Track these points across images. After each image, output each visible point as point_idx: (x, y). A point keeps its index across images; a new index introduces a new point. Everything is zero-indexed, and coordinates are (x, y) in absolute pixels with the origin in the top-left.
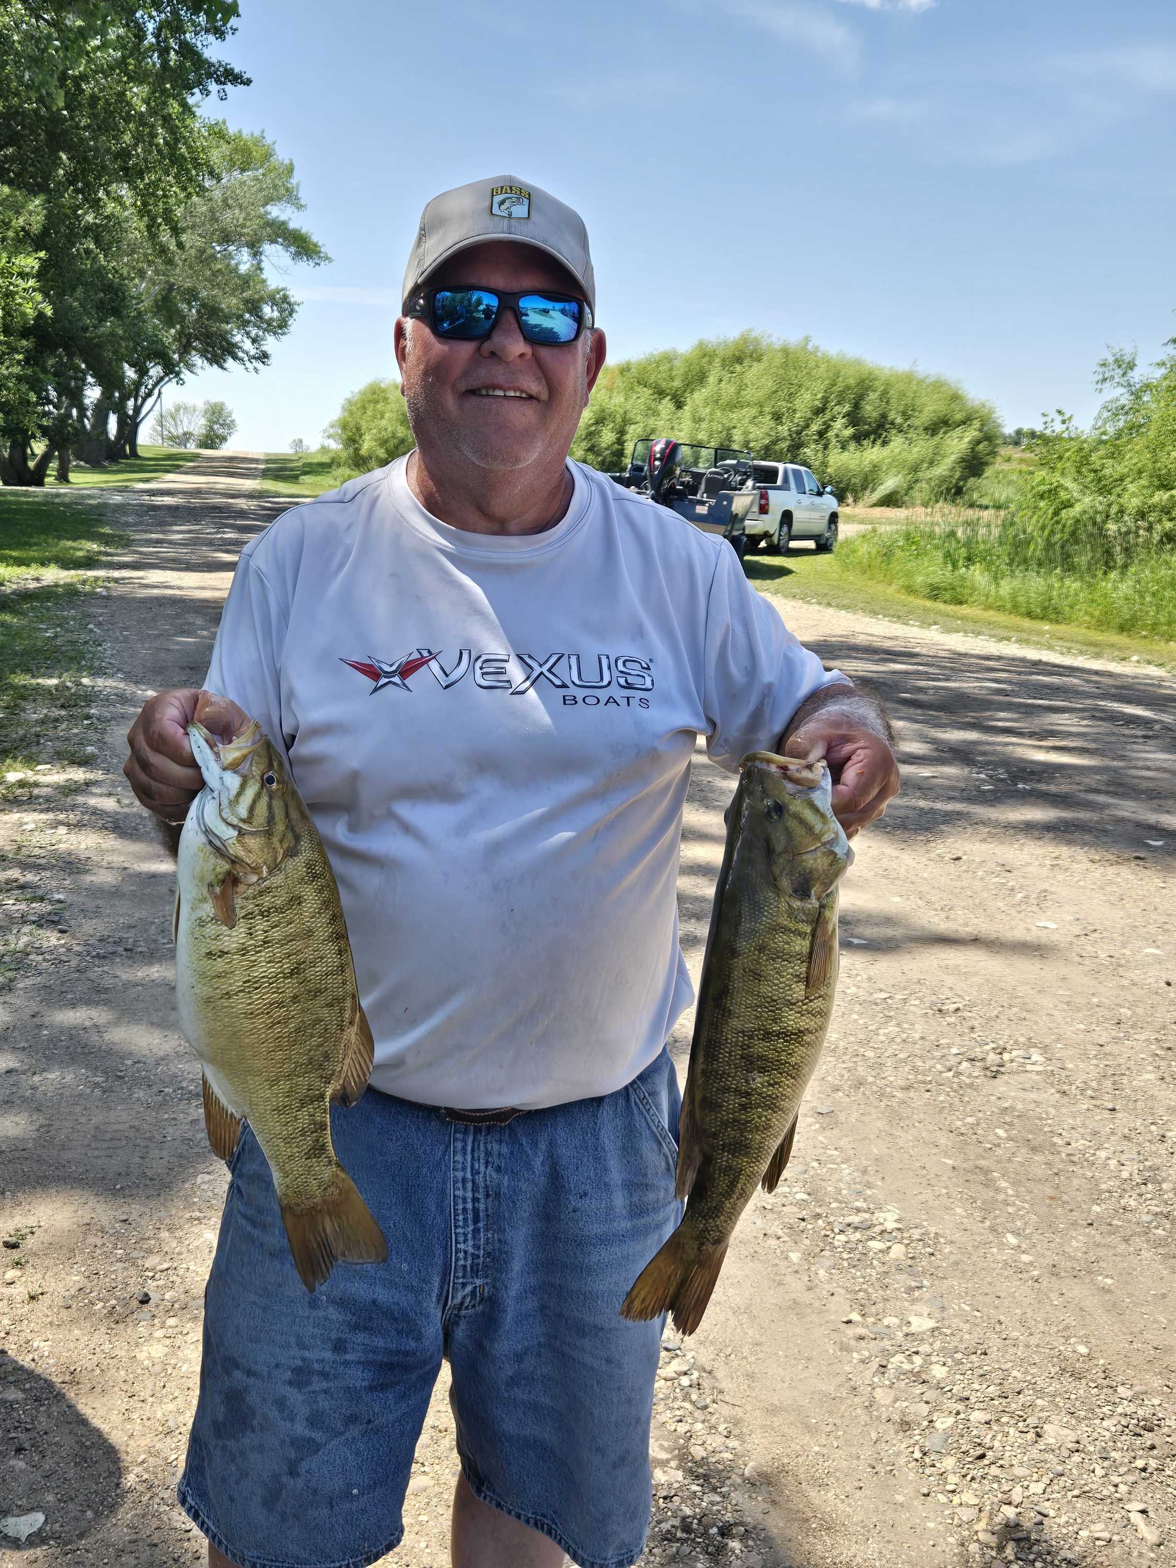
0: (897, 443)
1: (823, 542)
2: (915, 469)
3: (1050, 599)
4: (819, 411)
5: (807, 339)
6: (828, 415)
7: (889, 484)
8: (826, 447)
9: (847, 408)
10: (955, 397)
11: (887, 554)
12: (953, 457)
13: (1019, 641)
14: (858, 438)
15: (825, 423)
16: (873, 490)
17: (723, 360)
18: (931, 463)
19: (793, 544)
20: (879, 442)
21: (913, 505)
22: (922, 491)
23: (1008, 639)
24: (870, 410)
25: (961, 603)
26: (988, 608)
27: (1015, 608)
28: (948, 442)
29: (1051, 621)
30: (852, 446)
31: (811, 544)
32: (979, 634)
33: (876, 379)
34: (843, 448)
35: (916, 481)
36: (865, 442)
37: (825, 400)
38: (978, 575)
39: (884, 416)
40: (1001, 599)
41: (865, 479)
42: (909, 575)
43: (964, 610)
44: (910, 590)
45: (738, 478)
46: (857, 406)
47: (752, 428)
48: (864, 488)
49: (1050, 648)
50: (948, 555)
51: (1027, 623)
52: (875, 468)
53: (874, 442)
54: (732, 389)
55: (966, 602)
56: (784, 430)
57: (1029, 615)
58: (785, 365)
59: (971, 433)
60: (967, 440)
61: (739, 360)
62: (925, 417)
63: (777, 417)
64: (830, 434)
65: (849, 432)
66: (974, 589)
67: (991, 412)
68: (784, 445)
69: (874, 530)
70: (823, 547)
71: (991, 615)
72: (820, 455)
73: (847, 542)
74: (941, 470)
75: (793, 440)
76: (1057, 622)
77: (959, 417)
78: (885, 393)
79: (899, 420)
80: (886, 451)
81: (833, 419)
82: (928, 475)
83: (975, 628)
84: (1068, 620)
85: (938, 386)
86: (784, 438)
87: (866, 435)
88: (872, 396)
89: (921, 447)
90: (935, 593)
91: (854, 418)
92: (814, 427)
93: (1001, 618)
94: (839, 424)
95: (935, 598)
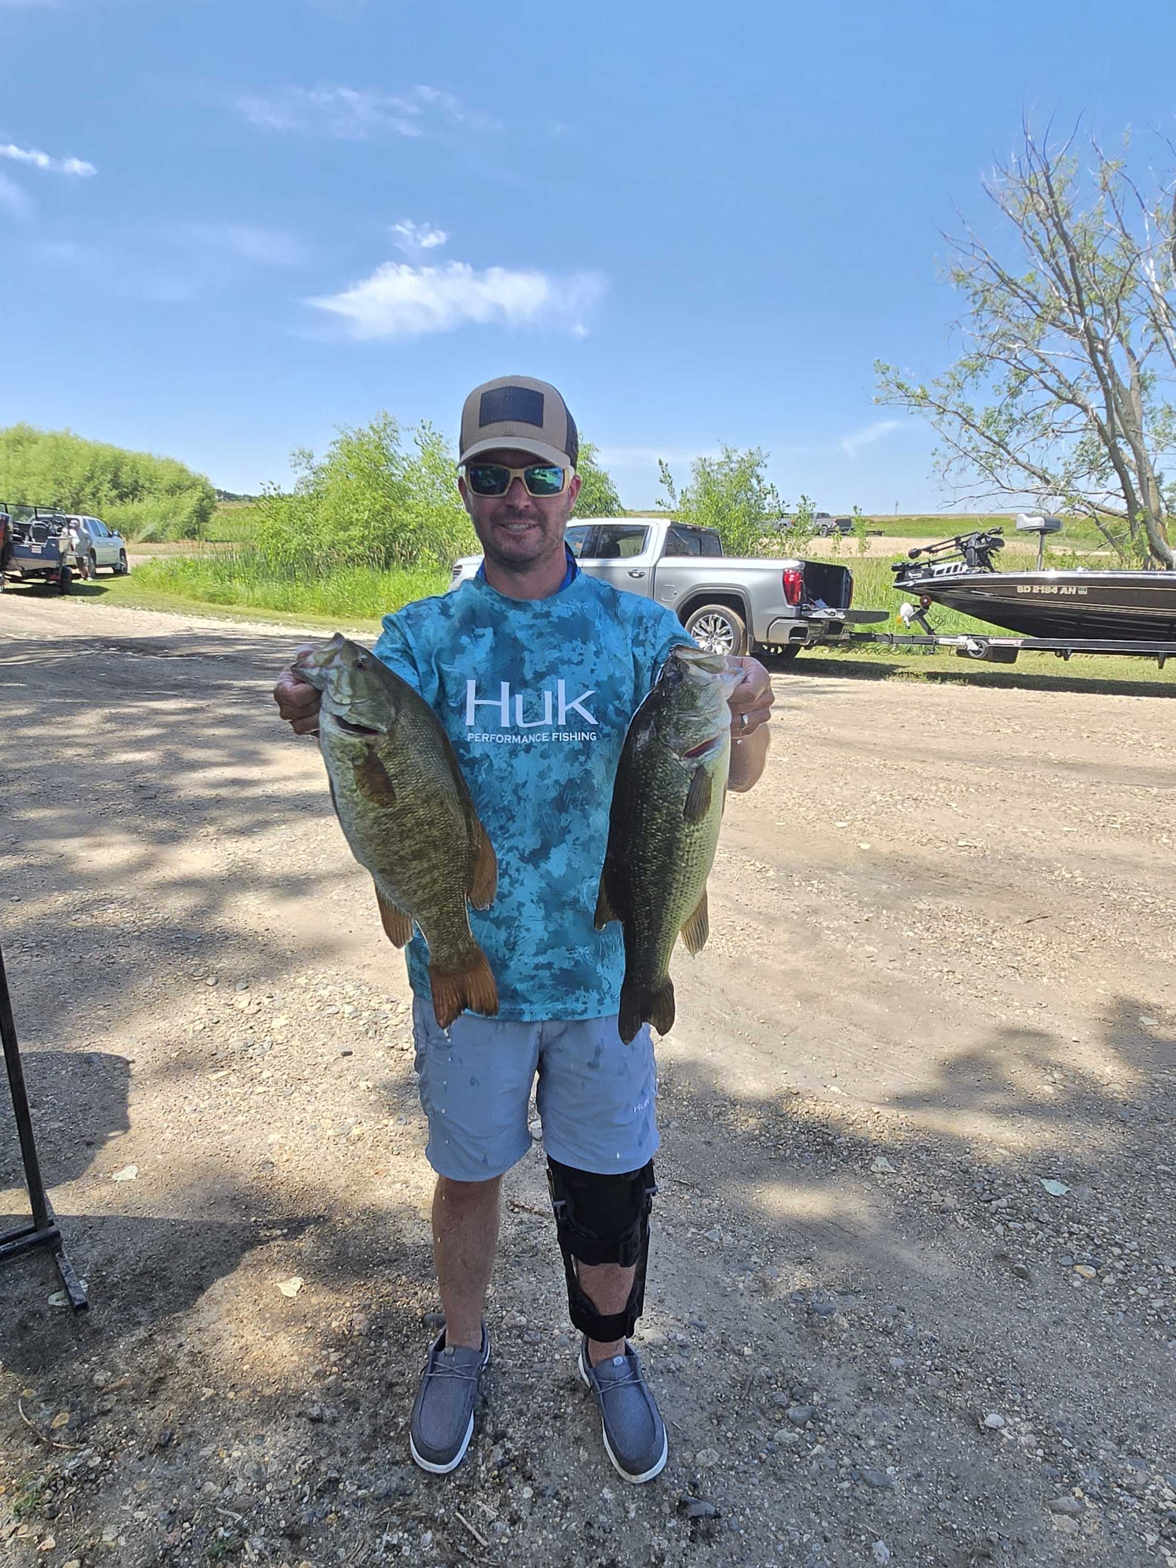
0: (149, 501)
1: (118, 568)
2: (164, 517)
3: (288, 598)
4: (89, 479)
5: (69, 429)
6: (96, 481)
7: (150, 527)
8: (99, 503)
9: (109, 477)
10: (182, 471)
11: (172, 575)
12: (189, 510)
13: (285, 625)
14: (122, 497)
15: (95, 487)
16: (139, 532)
17: (7, 442)
18: (175, 513)
19: (99, 571)
20: (136, 500)
21: (168, 541)
22: (172, 533)
23: (278, 624)
24: (126, 478)
25: (232, 604)
26: (249, 606)
27: (267, 605)
28: (183, 499)
29: (291, 611)
30: (118, 502)
31: (110, 570)
32: (258, 622)
33: (125, 457)
34: (112, 503)
35: (167, 525)
36: (127, 500)
37: (93, 472)
38: (238, 585)
39: (136, 482)
40: (257, 600)
41: (132, 524)
42: (193, 588)
43: (235, 608)
44: (195, 597)
45: (56, 527)
46: (116, 475)
47: (40, 490)
48: (132, 531)
49: (304, 627)
50: (216, 573)
51: (277, 614)
52: (137, 517)
53: (133, 500)
54: (19, 463)
55: (235, 603)
56: (65, 491)
57: (276, 608)
58: (57, 446)
59: (198, 494)
60: (195, 499)
61: (20, 442)
62: (165, 483)
63: (59, 483)
64: (100, 494)
65: (114, 493)
66: (237, 594)
67: (207, 479)
68: (68, 502)
69: (154, 559)
70: (120, 571)
71: (252, 610)
72: (95, 509)
73: (137, 569)
74: (182, 518)
75: (74, 498)
76: (295, 612)
77: (187, 483)
78: (133, 467)
79: (147, 485)
80: (142, 506)
81: (101, 484)
82: (174, 521)
83: (245, 617)
84: (302, 610)
85: (169, 462)
86: (67, 498)
87: (127, 495)
88: (125, 469)
89: (166, 504)
90: (212, 598)
91: (115, 484)
92: (88, 490)
93: (259, 611)
94: (106, 486)
95: (214, 602)
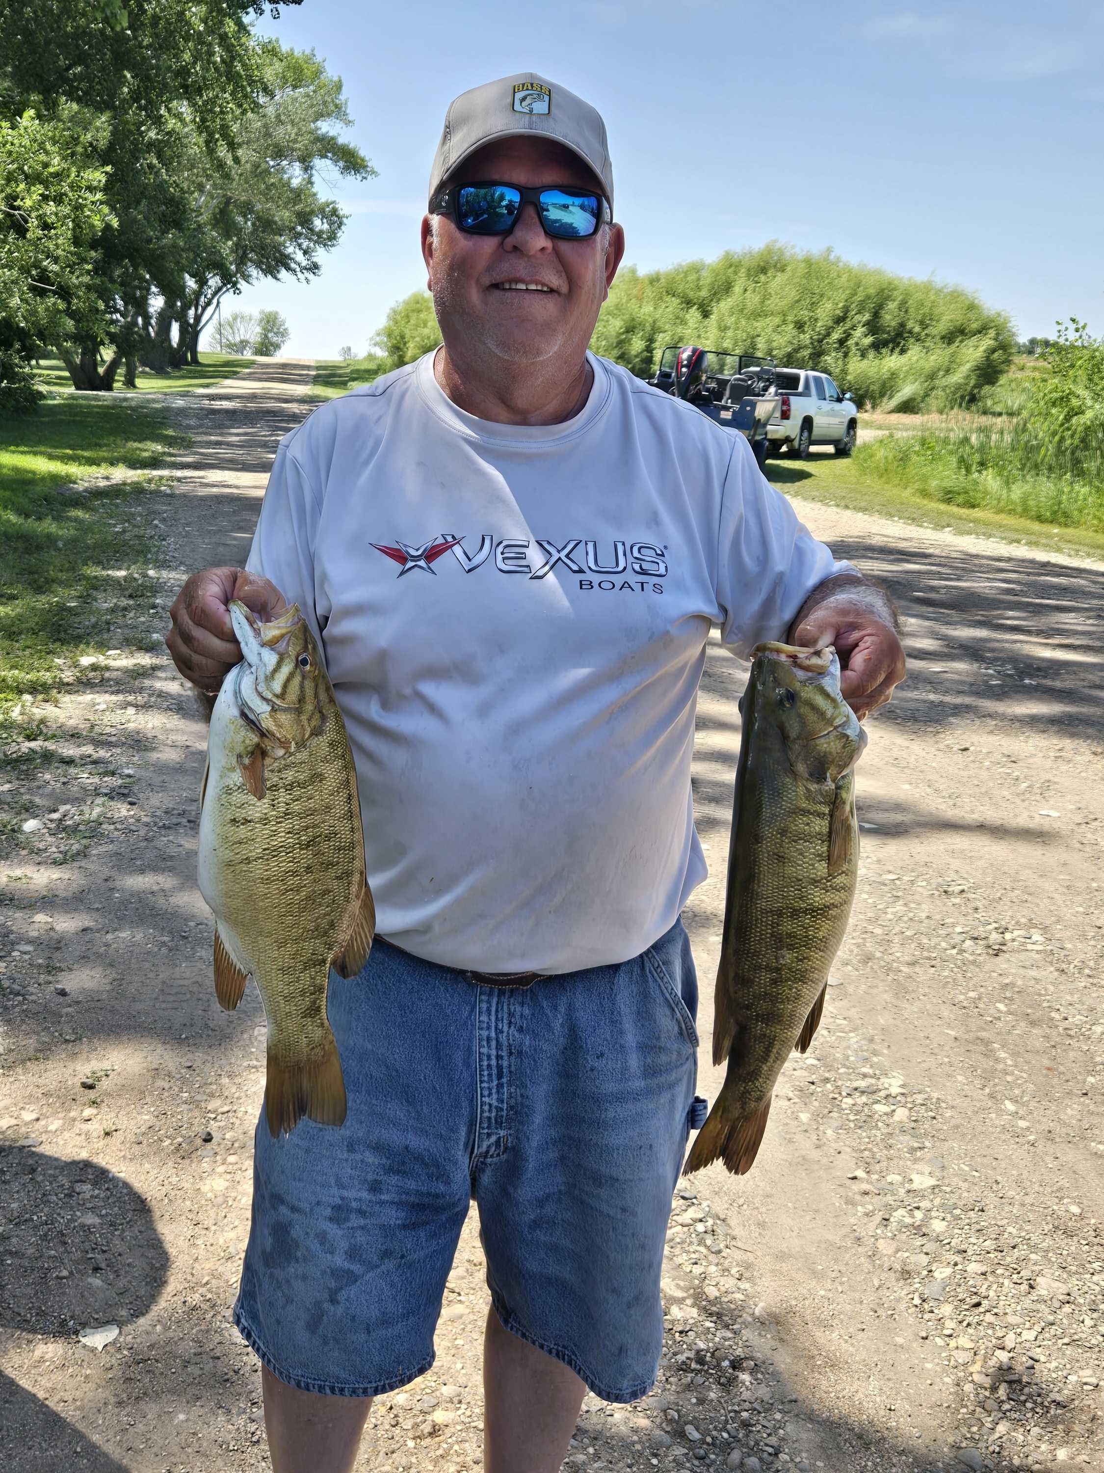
0: (914, 352)
1: (841, 446)
2: (932, 376)
3: (1060, 503)
4: (840, 320)
5: (829, 250)
6: (848, 324)
7: (907, 391)
8: (846, 355)
9: (867, 317)
10: (972, 307)
11: (904, 459)
12: (968, 366)
13: (1029, 543)
14: (877, 346)
15: (845, 332)
16: (891, 397)
17: (749, 270)
18: (948, 371)
19: (813, 449)
20: (897, 350)
21: (929, 412)
22: (937, 399)
23: (1019, 541)
24: (889, 319)
25: (973, 506)
26: (1000, 511)
27: (1025, 512)
28: (964, 350)
29: (1060, 524)
30: (871, 354)
31: (830, 449)
32: (990, 536)
33: (895, 289)
34: (863, 356)
35: (933, 389)
36: (884, 351)
37: (846, 310)
38: (990, 480)
39: (902, 325)
40: (1013, 503)
41: (884, 385)
42: (925, 479)
43: (976, 513)
44: (924, 493)
45: (762, 385)
46: (876, 315)
47: (775, 337)
48: (882, 395)
49: (1059, 550)
50: (962, 460)
51: (1036, 526)
52: (893, 375)
53: (892, 351)
54: (757, 299)
55: (978, 506)
56: (805, 338)
57: (1040, 519)
58: (808, 275)
59: (987, 342)
60: (982, 349)
61: (764, 270)
62: (941, 327)
63: (800, 326)
64: (851, 342)
65: (868, 340)
66: (986, 493)
67: (1007, 320)
68: (806, 353)
69: (891, 436)
70: (842, 452)
71: (1004, 519)
72: (840, 362)
73: (866, 447)
74: (957, 377)
75: (814, 348)
76: (1066, 525)
77: (975, 326)
78: (904, 303)
79: (917, 329)
80: (904, 359)
81: (853, 328)
82: (944, 382)
83: (986, 530)
84: (1077, 524)
85: (955, 296)
86: (806, 347)
87: (885, 344)
88: (892, 306)
89: (938, 356)
90: (948, 496)
91: (873, 327)
92: (835, 336)
94: (860, 331)
95: (949, 501)
